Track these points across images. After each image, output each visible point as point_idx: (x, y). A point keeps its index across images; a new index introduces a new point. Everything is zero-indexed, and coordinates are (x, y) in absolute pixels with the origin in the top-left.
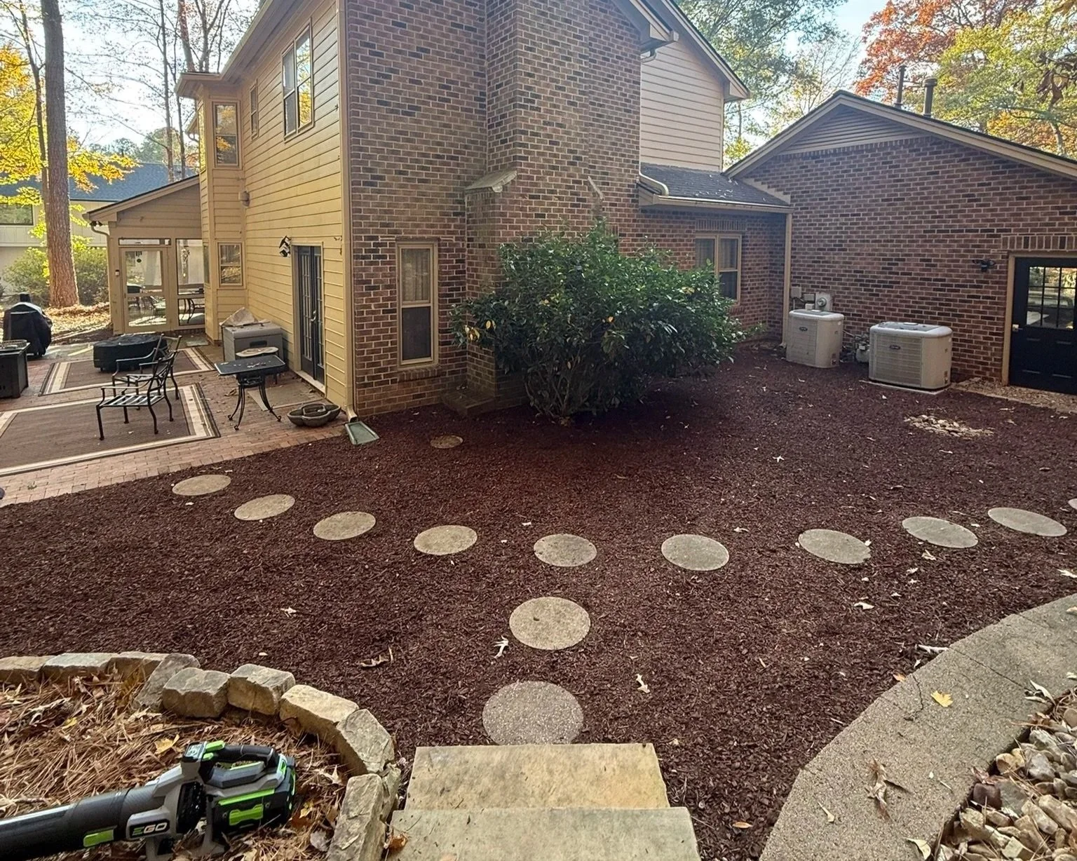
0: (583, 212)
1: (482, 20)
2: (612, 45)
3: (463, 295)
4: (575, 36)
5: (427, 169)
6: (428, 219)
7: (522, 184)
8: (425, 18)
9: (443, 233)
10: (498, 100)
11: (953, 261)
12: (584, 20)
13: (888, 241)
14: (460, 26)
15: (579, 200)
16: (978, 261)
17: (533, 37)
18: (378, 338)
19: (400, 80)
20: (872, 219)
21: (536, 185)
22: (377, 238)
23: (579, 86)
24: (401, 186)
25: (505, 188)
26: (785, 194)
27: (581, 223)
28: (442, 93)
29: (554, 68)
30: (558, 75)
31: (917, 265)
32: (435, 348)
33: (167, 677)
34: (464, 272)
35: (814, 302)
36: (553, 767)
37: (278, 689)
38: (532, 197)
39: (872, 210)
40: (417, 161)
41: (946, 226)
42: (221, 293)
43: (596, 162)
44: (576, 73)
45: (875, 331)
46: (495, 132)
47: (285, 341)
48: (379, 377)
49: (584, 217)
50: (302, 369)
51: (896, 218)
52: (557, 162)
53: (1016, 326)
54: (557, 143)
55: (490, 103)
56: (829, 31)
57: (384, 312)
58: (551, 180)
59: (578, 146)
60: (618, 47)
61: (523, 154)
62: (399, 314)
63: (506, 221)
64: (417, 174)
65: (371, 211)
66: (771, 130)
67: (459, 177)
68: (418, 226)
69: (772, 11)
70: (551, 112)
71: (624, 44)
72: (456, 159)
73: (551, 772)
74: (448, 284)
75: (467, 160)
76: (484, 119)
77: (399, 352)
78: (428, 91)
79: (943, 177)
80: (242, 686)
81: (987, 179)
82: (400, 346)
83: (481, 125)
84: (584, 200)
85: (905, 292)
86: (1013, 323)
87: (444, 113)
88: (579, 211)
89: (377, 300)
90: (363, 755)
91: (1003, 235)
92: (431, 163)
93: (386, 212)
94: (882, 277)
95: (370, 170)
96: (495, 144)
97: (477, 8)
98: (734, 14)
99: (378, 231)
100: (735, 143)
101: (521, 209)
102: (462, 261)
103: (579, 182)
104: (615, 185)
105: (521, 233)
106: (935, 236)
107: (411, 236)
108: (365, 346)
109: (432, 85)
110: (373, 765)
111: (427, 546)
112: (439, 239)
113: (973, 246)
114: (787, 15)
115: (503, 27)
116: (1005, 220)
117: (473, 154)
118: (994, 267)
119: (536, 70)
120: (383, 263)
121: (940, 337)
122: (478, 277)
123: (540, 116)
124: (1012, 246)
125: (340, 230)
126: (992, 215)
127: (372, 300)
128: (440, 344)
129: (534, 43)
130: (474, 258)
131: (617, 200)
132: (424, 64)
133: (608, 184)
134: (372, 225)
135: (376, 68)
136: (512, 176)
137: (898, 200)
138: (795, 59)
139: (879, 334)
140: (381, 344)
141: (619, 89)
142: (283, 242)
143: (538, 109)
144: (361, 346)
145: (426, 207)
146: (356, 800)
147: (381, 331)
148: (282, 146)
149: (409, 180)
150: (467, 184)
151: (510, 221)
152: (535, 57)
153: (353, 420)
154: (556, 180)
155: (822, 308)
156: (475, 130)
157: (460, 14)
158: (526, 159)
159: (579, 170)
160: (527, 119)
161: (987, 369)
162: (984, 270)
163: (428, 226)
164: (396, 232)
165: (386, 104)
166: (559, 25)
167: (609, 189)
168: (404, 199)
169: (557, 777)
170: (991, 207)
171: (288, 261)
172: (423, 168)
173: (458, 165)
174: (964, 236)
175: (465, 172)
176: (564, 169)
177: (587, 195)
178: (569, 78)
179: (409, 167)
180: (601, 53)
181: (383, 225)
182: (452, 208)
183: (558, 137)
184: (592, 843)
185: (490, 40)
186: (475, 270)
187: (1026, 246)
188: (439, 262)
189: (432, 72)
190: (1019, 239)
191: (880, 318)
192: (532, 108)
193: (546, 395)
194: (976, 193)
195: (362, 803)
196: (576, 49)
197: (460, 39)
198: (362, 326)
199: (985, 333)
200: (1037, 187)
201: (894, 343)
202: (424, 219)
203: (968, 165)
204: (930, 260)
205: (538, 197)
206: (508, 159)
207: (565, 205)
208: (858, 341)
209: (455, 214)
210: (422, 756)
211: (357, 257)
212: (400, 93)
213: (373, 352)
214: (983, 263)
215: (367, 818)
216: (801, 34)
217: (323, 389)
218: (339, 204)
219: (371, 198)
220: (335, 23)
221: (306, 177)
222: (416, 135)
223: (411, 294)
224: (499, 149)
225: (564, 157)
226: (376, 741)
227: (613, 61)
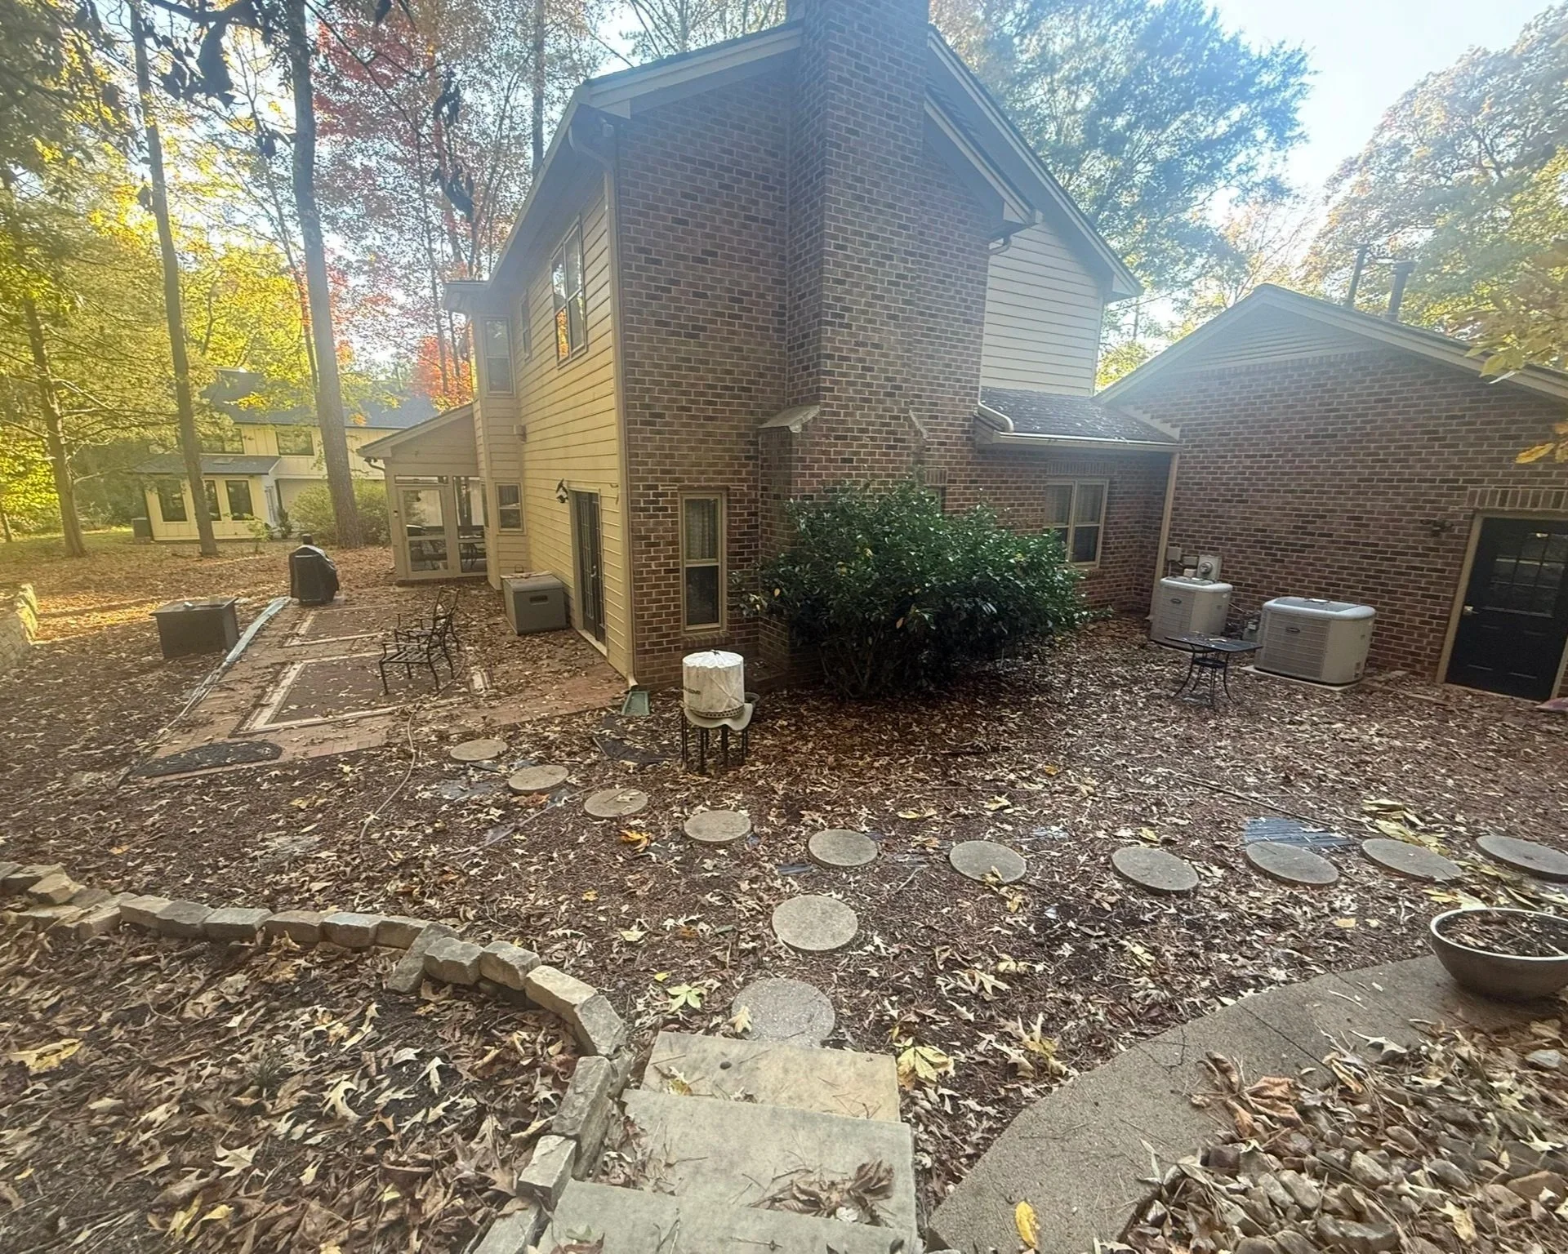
0: (900, 455)
1: (782, 209)
2: (952, 233)
3: (755, 553)
4: (901, 226)
5: (715, 403)
6: (715, 465)
7: (826, 421)
8: (712, 211)
9: (732, 480)
10: (800, 314)
11: (1393, 520)
12: (913, 204)
13: (1307, 492)
14: (755, 219)
15: (896, 440)
16: (1429, 522)
17: (844, 230)
18: (660, 601)
19: (683, 293)
20: (1288, 462)
21: (843, 422)
22: (656, 487)
23: (903, 293)
24: (684, 425)
25: (805, 427)
26: (1173, 426)
27: (898, 469)
28: (732, 308)
29: (870, 271)
30: (875, 280)
31: (1343, 524)
32: (724, 612)
33: (429, 944)
34: (756, 527)
35: (1195, 567)
36: (790, 1065)
37: (523, 967)
38: (837, 438)
39: (1291, 450)
40: (703, 394)
41: (1390, 474)
42: (501, 540)
43: (923, 390)
44: (899, 276)
45: (1270, 609)
46: (796, 355)
47: (567, 597)
48: (661, 643)
49: (901, 462)
50: (585, 628)
51: (1323, 461)
52: (871, 393)
53: (1469, 609)
54: (871, 369)
55: (791, 317)
56: (1276, 190)
57: (666, 571)
58: (862, 416)
59: (898, 372)
60: (960, 236)
61: (828, 385)
62: (682, 574)
63: (805, 467)
64: (703, 410)
65: (650, 456)
66: (1175, 331)
67: (752, 413)
68: (702, 473)
69: (1196, 161)
70: (864, 329)
71: (968, 231)
72: (749, 390)
73: (786, 1071)
74: (738, 541)
75: (763, 391)
76: (783, 339)
77: (683, 616)
78: (715, 305)
79: (1396, 406)
80: (493, 962)
81: (1461, 410)
82: (684, 611)
83: (780, 346)
84: (902, 441)
85: (1321, 559)
86: (1466, 603)
87: (733, 333)
88: (896, 455)
89: (658, 558)
90: (595, 1038)
91: (1470, 488)
92: (719, 396)
93: (666, 457)
94: (1292, 538)
95: (648, 407)
96: (796, 371)
97: (777, 193)
98: (1140, 167)
99: (657, 479)
100: (1125, 350)
101: (823, 453)
102: (755, 514)
103: (897, 418)
104: (945, 418)
105: (823, 483)
106: (1373, 487)
107: (696, 484)
108: (647, 609)
109: (719, 298)
110: (604, 1049)
111: (699, 831)
112: (728, 489)
113: (1425, 501)
114: (1216, 165)
115: (807, 218)
116: (1476, 467)
117: (769, 384)
118: (1450, 529)
119: (847, 275)
120: (665, 516)
121: (1356, 620)
122: (772, 533)
123: (851, 335)
124: (1482, 502)
125: (616, 477)
126: (1460, 460)
127: (653, 559)
128: (729, 608)
129: (846, 239)
130: (768, 511)
131: (947, 437)
132: (710, 271)
133: (936, 417)
134: (652, 471)
135: (653, 279)
136: (813, 412)
137: (1328, 436)
138: (1221, 231)
139: (1275, 613)
140: (663, 607)
141: (958, 292)
142: (561, 485)
143: (849, 326)
144: (642, 609)
145: (712, 450)
146: (584, 1078)
147: (663, 593)
148: (555, 373)
149: (693, 417)
150: (762, 422)
151: (810, 468)
152: (848, 257)
153: (634, 688)
154: (869, 416)
155: (1206, 575)
156: (772, 353)
157: (756, 203)
158: (832, 390)
159: (897, 403)
160: (834, 339)
161: (1420, 662)
162: (1435, 534)
163: (715, 472)
164: (677, 480)
165: (666, 324)
166: (879, 212)
167: (938, 424)
168: (687, 441)
169: (791, 1076)
170: (1461, 448)
171: (567, 507)
172: (710, 403)
173: (751, 398)
174: (1414, 488)
175: (759, 406)
176: (879, 401)
177: (908, 433)
178: (890, 283)
179: (693, 402)
180: (936, 244)
181: (664, 472)
182: (743, 451)
183: (872, 361)
184: (809, 1144)
185: (793, 236)
186: (769, 525)
187: (1503, 502)
188: (729, 515)
189: (720, 281)
190: (1494, 493)
191: (1282, 590)
192: (841, 325)
193: (842, 671)
194: (1441, 429)
195: (588, 1082)
196: (900, 243)
197: (754, 236)
198: (641, 587)
199: (1423, 615)
200: (1534, 422)
201: (1293, 625)
202: (710, 465)
203: (1436, 390)
204: (1360, 518)
205: (845, 438)
206: (810, 390)
207: (880, 447)
208: (1248, 618)
209: (747, 458)
210: (663, 1040)
211: (634, 509)
212: (681, 309)
213: (654, 615)
214: (1435, 524)
215: (592, 1096)
216: (1235, 192)
217: (605, 653)
218: (614, 446)
219: (649, 439)
220: (604, 225)
221: (581, 411)
222: (701, 362)
223: (697, 551)
224: (800, 377)
225: (879, 386)
226: (609, 1026)
227: (952, 255)
